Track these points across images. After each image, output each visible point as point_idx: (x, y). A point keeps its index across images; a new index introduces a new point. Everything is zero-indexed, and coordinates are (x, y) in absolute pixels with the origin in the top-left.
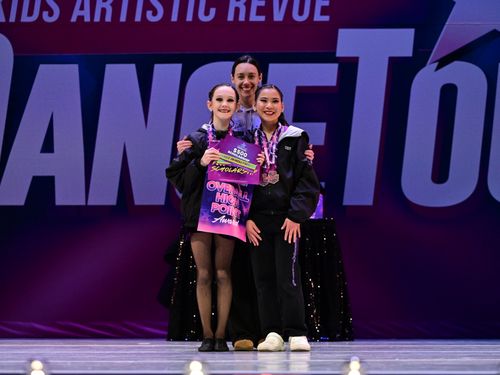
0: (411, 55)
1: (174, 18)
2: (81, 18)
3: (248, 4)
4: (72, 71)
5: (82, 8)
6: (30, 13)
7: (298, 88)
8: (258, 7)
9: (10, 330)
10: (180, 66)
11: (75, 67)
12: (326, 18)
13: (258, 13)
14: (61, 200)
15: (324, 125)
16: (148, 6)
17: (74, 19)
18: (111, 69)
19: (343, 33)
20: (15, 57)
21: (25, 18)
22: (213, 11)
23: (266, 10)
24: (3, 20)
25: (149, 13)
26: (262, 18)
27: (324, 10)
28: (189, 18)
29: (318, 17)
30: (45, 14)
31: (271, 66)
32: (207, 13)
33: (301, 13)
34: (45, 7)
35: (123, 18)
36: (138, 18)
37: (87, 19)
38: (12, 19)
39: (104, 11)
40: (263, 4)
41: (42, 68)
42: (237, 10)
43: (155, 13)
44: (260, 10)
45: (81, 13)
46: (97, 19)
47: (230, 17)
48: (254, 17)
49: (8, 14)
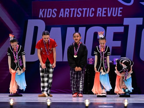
0: (142, 24)
1: (84, 16)
2: (61, 16)
3: (102, 12)
4: (59, 29)
5: (62, 14)
6: (49, 15)
7: (114, 33)
8: (104, 13)
10: (85, 28)
11: (60, 28)
12: (121, 15)
13: (104, 14)
15: (121, 41)
16: (77, 13)
17: (60, 17)
18: (69, 29)
19: (125, 19)
20: (46, 26)
22: (93, 14)
23: (106, 14)
24: (42, 17)
25: (78, 15)
26: (105, 16)
27: (120, 14)
28: (87, 16)
29: (119, 15)
31: (107, 27)
32: (92, 15)
33: (115, 14)
34: (53, 14)
35: (71, 16)
36: (75, 16)
37: (63, 17)
38: (45, 17)
39: (67, 14)
40: (105, 12)
41: (52, 28)
42: (99, 14)
43: (79, 15)
44: (105, 14)
45: (61, 15)
46: (65, 16)
47: (97, 16)
48: (103, 16)
49: (44, 15)
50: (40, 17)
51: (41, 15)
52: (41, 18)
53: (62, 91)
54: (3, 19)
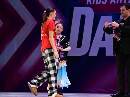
2: (113, 3)
6: (98, 2)
9: (93, 91)
11: (112, 16)
14: (107, 54)
17: (111, 3)
20: (94, 14)
21: (97, 3)
24: (91, 3)
30: (103, 2)
35: (125, 2)
36: (129, 2)
37: (115, 3)
38: (93, 3)
39: (119, 0)
41: (102, 17)
45: (113, 1)
46: (117, 3)
49: (92, 2)
50: (87, 4)
51: (89, 1)
52: (89, 6)
53: (115, 91)
54: (45, 7)
